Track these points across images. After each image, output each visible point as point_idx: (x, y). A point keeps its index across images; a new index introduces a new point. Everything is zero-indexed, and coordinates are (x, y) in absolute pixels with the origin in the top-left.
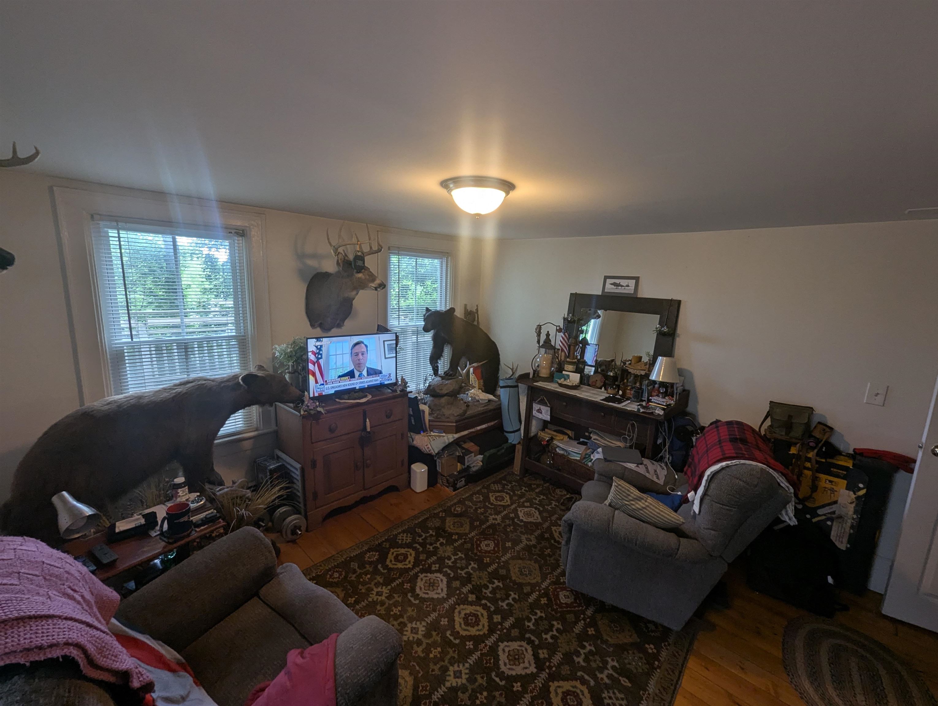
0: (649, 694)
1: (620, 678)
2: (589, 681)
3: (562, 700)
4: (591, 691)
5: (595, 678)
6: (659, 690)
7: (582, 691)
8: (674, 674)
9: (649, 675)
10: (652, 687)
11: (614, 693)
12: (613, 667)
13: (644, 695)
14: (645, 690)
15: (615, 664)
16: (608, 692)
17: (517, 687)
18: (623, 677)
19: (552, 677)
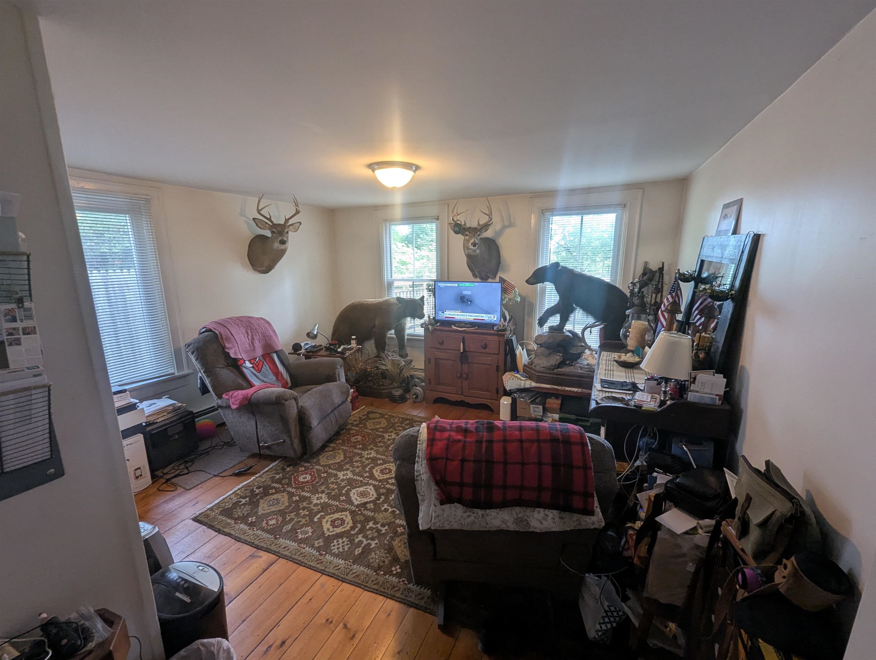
0: (351, 565)
1: (361, 548)
2: (354, 530)
3: (338, 518)
4: (348, 532)
5: (358, 533)
6: (355, 573)
7: (345, 527)
8: (374, 584)
9: (368, 566)
10: (358, 568)
11: (347, 544)
12: (370, 544)
13: (350, 562)
14: (354, 563)
15: (373, 546)
16: (347, 541)
17: (343, 498)
18: (362, 549)
19: (352, 513)
